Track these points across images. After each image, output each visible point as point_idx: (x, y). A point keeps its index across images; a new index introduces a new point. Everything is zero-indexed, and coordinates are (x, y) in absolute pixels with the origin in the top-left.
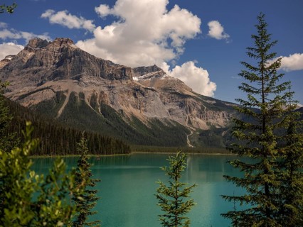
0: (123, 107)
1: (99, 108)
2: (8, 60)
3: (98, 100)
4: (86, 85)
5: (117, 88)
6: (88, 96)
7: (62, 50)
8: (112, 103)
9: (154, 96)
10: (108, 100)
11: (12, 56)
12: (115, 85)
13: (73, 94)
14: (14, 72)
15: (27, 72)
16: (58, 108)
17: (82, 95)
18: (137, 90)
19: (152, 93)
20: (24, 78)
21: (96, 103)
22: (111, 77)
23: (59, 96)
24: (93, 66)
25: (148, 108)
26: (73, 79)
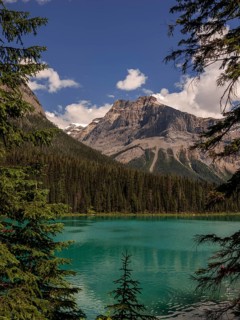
1: (190, 164)
2: (95, 123)
3: (187, 155)
4: (173, 141)
6: (176, 152)
7: (146, 108)
8: (203, 158)
10: (197, 155)
11: (99, 119)
13: (161, 151)
15: (115, 133)
16: (148, 165)
17: (170, 151)
20: (112, 139)
21: (185, 159)
22: (198, 131)
24: (179, 121)
26: (160, 136)
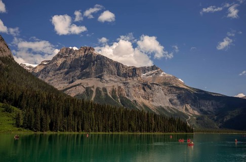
0: (136, 99)
1: (119, 100)
2: (44, 65)
3: (117, 93)
4: (107, 82)
5: (130, 84)
6: (109, 90)
7: (86, 56)
8: (128, 96)
9: (158, 89)
10: (124, 93)
11: (47, 61)
12: (129, 81)
13: (98, 89)
14: (51, 74)
15: (61, 73)
17: (105, 90)
18: (145, 85)
19: (157, 87)
20: (59, 78)
21: (116, 96)
22: (125, 75)
23: (88, 91)
24: (112, 67)
25: (155, 99)
26: (96, 77)
